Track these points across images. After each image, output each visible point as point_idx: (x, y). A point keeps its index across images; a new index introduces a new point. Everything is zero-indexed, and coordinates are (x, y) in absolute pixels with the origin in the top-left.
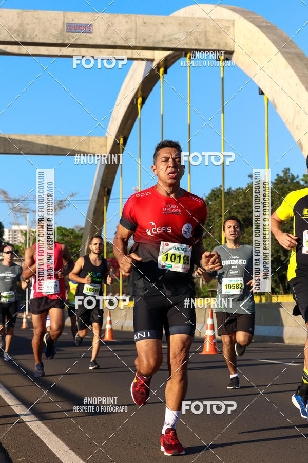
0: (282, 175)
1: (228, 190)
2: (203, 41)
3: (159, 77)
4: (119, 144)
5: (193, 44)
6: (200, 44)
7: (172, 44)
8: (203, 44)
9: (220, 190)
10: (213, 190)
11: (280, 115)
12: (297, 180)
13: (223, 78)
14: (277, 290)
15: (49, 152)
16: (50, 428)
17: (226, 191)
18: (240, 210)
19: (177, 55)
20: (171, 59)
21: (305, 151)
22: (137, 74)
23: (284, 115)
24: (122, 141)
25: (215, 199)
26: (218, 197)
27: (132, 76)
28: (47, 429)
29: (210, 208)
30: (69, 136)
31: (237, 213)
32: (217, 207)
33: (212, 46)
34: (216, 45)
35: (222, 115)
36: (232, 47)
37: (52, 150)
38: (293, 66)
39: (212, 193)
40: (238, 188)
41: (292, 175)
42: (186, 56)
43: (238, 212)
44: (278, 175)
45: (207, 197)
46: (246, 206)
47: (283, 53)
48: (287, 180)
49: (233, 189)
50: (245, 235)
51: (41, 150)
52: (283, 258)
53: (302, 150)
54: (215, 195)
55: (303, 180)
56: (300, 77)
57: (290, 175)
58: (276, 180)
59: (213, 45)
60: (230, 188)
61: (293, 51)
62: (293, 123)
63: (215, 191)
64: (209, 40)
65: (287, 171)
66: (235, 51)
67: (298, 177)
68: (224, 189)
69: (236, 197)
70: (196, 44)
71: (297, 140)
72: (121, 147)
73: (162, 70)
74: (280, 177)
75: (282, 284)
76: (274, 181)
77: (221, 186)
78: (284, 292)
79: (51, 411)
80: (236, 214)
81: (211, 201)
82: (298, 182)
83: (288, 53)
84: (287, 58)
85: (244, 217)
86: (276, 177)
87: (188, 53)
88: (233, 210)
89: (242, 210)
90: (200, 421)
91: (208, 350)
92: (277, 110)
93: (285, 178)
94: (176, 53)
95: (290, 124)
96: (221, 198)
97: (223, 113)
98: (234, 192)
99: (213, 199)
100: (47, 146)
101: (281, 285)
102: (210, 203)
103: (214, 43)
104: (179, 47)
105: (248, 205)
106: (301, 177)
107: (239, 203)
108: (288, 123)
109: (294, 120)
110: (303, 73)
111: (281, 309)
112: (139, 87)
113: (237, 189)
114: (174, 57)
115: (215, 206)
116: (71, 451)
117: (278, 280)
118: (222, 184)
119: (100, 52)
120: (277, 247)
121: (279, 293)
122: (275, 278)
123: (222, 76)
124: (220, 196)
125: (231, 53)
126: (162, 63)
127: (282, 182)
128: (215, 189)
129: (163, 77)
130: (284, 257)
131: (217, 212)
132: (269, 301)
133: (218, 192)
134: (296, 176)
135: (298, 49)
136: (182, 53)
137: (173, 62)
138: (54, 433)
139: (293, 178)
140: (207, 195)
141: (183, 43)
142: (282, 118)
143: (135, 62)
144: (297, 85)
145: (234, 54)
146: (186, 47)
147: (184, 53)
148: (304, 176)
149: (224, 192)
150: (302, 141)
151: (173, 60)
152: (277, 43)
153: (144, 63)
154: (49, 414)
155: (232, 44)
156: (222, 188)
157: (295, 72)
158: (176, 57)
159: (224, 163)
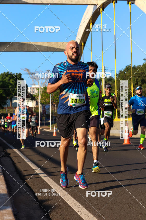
1: (134, 66)
3: (100, 13)
4: (81, 45)
10: (127, 67)
13: (131, 13)
15: (49, 50)
16: (53, 180)
17: (133, 67)
19: (108, 2)
20: (105, 4)
22: (89, 12)
24: (83, 44)
25: (128, 71)
26: (129, 70)
27: (87, 13)
28: (51, 180)
29: (125, 75)
30: (58, 42)
32: (129, 75)
35: (131, 30)
37: (50, 49)
39: (126, 68)
40: (138, 65)
42: (113, 2)
43: (139, 77)
45: (124, 70)
46: (142, 74)
49: (136, 66)
51: (45, 49)
54: (127, 69)
60: (135, 66)
72: (82, 47)
73: (101, 9)
77: (130, 65)
79: (53, 172)
81: (126, 72)
85: (142, 79)
87: (114, 1)
88: (136, 76)
89: (141, 76)
90: (124, 175)
91: (126, 142)
97: (131, 29)
98: (137, 67)
99: (127, 71)
100: (48, 47)
102: (125, 73)
105: (143, 73)
107: (139, 72)
112: (91, 18)
113: (138, 66)
114: (107, 3)
115: (127, 74)
116: (63, 190)
118: (131, 64)
119: (72, 1)
123: (130, 11)
124: (130, 69)
125: (134, 0)
126: (101, 6)
128: (127, 66)
129: (102, 13)
131: (129, 77)
133: (129, 68)
136: (111, 1)
137: (107, 6)
138: (55, 182)
140: (124, 69)
143: (89, 6)
145: (136, 1)
151: (107, 4)
153: (93, 6)
154: (53, 173)
156: (131, 66)
158: (108, 3)
159: (132, 53)
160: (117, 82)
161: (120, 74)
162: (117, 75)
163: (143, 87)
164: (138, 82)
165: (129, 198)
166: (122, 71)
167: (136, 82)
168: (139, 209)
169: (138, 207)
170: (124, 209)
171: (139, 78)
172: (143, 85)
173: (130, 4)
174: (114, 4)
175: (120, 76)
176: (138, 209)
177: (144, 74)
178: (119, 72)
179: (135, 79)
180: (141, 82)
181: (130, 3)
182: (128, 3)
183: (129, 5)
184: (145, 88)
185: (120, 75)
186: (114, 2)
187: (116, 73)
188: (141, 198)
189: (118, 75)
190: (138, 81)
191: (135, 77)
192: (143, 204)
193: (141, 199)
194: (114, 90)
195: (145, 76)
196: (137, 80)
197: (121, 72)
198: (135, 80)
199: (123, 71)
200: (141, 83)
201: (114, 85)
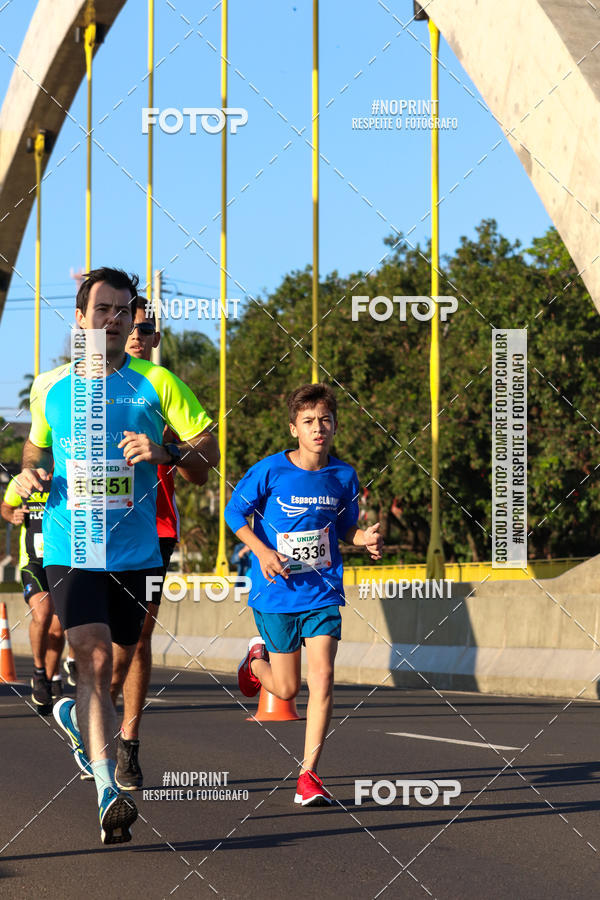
0: (474, 238)
1: (328, 278)
4: (32, 150)
10: (288, 279)
11: (472, 76)
12: (517, 251)
14: (459, 549)
17: (323, 280)
23: (482, 76)
24: (39, 144)
25: (294, 304)
35: (314, 75)
39: (284, 287)
41: (503, 240)
43: (357, 338)
44: (463, 239)
45: (271, 297)
48: (489, 252)
49: (344, 275)
50: (373, 401)
54: (292, 290)
55: (531, 252)
57: (498, 238)
58: (458, 251)
60: (335, 274)
62: (505, 98)
63: (293, 281)
65: (488, 228)
67: (518, 244)
68: (318, 276)
71: (516, 145)
72: (38, 160)
74: (470, 244)
75: (473, 536)
76: (454, 255)
77: (309, 268)
78: (478, 555)
80: (349, 343)
81: (282, 308)
82: (518, 259)
85: (371, 351)
86: (459, 245)
88: (342, 335)
91: (270, 710)
92: (462, 64)
93: (483, 246)
95: (496, 100)
96: (310, 300)
97: (317, 67)
98: (345, 283)
99: (289, 302)
101: (469, 538)
102: (280, 312)
108: (493, 97)
109: (507, 90)
111: (470, 600)
113: (353, 277)
115: (292, 321)
117: (462, 524)
118: (311, 262)
120: (460, 432)
122: (456, 517)
124: (306, 295)
127: (475, 259)
128: (293, 277)
133: (302, 284)
134: (512, 242)
139: (505, 247)
140: (272, 291)
142: (476, 84)
148: (536, 241)
149: (319, 285)
156: (312, 274)
159: (317, 206)
160: (228, 367)
161: (247, 317)
162: (229, 325)
163: (379, 398)
164: (349, 369)
166: (260, 301)
167: (342, 368)
171: (357, 347)
172: (378, 387)
175: (248, 328)
178: (245, 307)
179: (336, 349)
180: (366, 366)
184: (388, 403)
185: (250, 323)
189: (237, 323)
190: (351, 360)
191: (333, 338)
195: (390, 333)
196: (345, 354)
197: (254, 310)
198: (333, 357)
199: (265, 300)
200: (367, 374)
201: (210, 381)
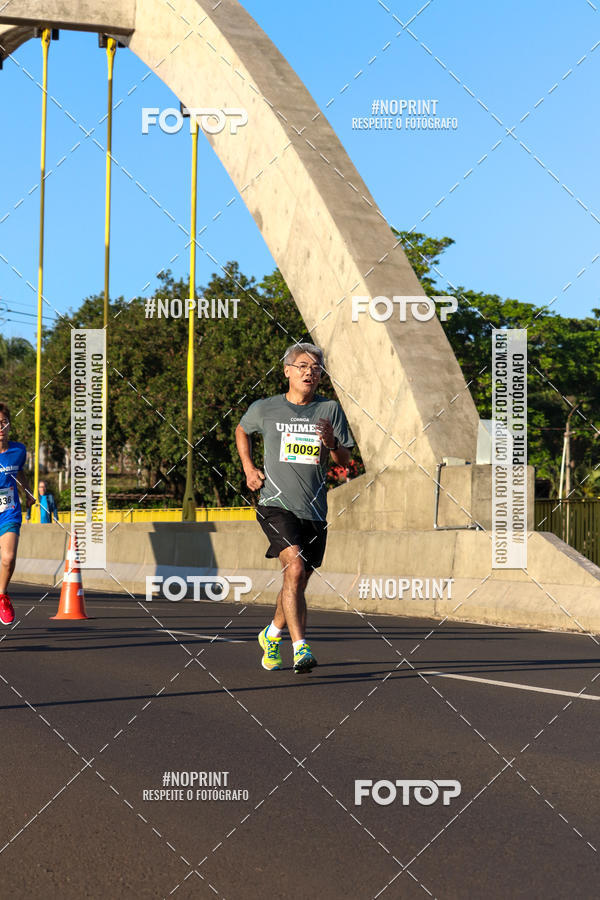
0: (222, 275)
1: (116, 302)
2: (73, 8)
5: (54, 13)
6: (67, 14)
7: (15, 10)
8: (74, 13)
9: (101, 300)
10: (87, 302)
11: (221, 158)
12: (252, 285)
13: (111, 81)
14: (208, 497)
17: (112, 303)
18: (140, 342)
19: (23, 33)
20: (8, 40)
21: (267, 229)
23: (228, 158)
25: (91, 319)
31: (134, 348)
33: (92, 18)
34: (99, 17)
36: (131, 22)
38: (249, 63)
39: (84, 307)
40: (136, 297)
41: (243, 277)
42: (40, 35)
43: (136, 345)
44: (214, 275)
45: (75, 314)
46: (151, 334)
47: (229, 37)
48: (232, 286)
49: (128, 300)
50: (147, 390)
52: (220, 437)
53: (261, 226)
54: (90, 310)
55: (262, 286)
56: (261, 85)
57: (239, 275)
58: (210, 284)
59: (93, 16)
60: (121, 299)
61: (249, 33)
62: (245, 173)
63: (92, 303)
64: (86, 5)
65: (232, 267)
66: (136, 28)
67: (253, 280)
68: (109, 300)
69: (132, 316)
70: (59, 13)
71: (252, 208)
74: (219, 279)
75: (218, 488)
76: (207, 287)
77: (103, 294)
78: (221, 502)
80: (131, 348)
81: (83, 323)
82: (253, 291)
83: (240, 37)
84: (236, 48)
85: (146, 354)
86: (211, 280)
87: (44, 29)
88: (126, 342)
89: (143, 342)
90: (42, 746)
91: (67, 612)
92: (214, 148)
93: (228, 281)
94: (21, 30)
95: (238, 176)
96: (103, 317)
97: (110, 150)
98: (129, 305)
101: (215, 489)
103: (97, 13)
104: (25, 16)
105: (154, 332)
106: (260, 280)
107: (137, 328)
108: (236, 174)
109: (246, 169)
110: (267, 78)
111: (213, 535)
113: (134, 301)
114: (16, 37)
117: (210, 479)
118: (103, 289)
120: (209, 414)
121: (211, 504)
122: (205, 475)
123: (109, 77)
124: (99, 313)
125: (129, 33)
127: (222, 290)
128: (92, 300)
130: (223, 435)
132: (190, 519)
133: (97, 305)
134: (249, 278)
135: (259, 30)
136: (32, 30)
137: (16, 47)
139: (244, 282)
140: (76, 310)
141: (35, 9)
142: (224, 164)
144: (254, 100)
145: (134, 36)
146: (40, 17)
147: (36, 29)
148: (266, 278)
149: (109, 306)
150: (260, 209)
151: (16, 41)
152: (218, 17)
155: (130, 16)
156: (105, 298)
157: (252, 75)
158: (21, 37)
159: (108, 249)
160: (42, 364)
161: (57, 328)
162: (44, 334)
163: (152, 389)
164: (130, 367)
165: (55, 841)
166: (67, 317)
167: (125, 367)
168: (90, 887)
169: (88, 877)
170: (28, 888)
171: (136, 351)
172: (151, 381)
173: (112, 49)
174: (46, 41)
175: (59, 336)
176: (86, 888)
177: (158, 334)
178: (56, 321)
179: (121, 352)
180: (143, 365)
181: (110, 42)
182: (104, 44)
183: (108, 51)
184: (158, 392)
185: (60, 332)
186: (46, 33)
187: (42, 327)
188: (105, 842)
189: (50, 333)
190: (132, 361)
191: (120, 344)
192: (110, 864)
193: (104, 845)
194: (31, 394)
195: (160, 342)
196: (128, 356)
197: (63, 323)
198: (119, 358)
199: (71, 317)
200: (143, 371)
201: (30, 374)
